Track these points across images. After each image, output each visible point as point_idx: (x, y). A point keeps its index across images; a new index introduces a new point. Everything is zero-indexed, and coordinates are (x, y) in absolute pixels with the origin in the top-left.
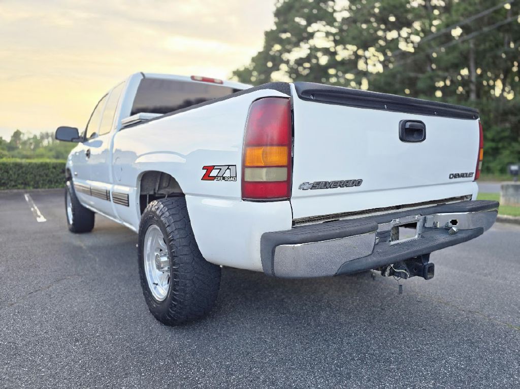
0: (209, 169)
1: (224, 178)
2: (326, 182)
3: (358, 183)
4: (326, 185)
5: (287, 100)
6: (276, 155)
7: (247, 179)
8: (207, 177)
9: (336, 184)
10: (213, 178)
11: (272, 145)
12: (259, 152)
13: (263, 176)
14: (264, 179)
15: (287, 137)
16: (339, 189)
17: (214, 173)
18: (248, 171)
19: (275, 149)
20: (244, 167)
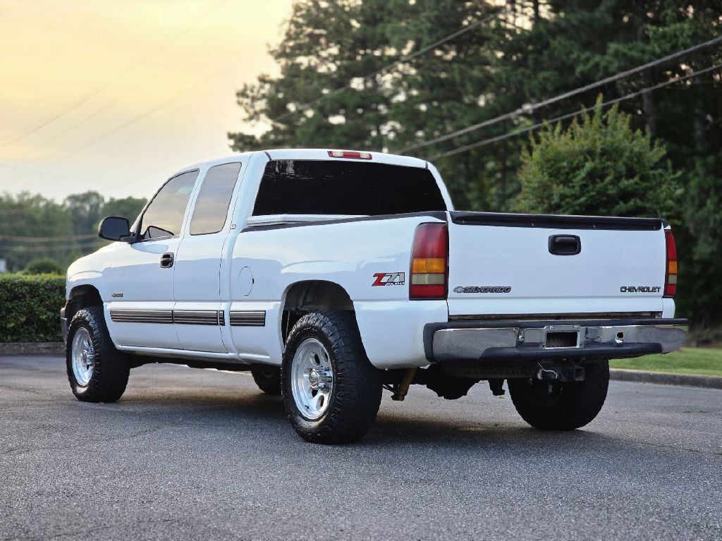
0: (380, 276)
1: (394, 283)
2: (477, 287)
3: (507, 290)
4: (477, 290)
5: (444, 225)
6: (436, 265)
7: (414, 283)
8: (378, 283)
9: (486, 290)
10: (384, 284)
11: (432, 257)
12: (422, 262)
13: (426, 280)
14: (427, 283)
15: (443, 252)
16: (489, 294)
17: (384, 280)
18: (414, 277)
19: (435, 260)
20: (411, 273)
